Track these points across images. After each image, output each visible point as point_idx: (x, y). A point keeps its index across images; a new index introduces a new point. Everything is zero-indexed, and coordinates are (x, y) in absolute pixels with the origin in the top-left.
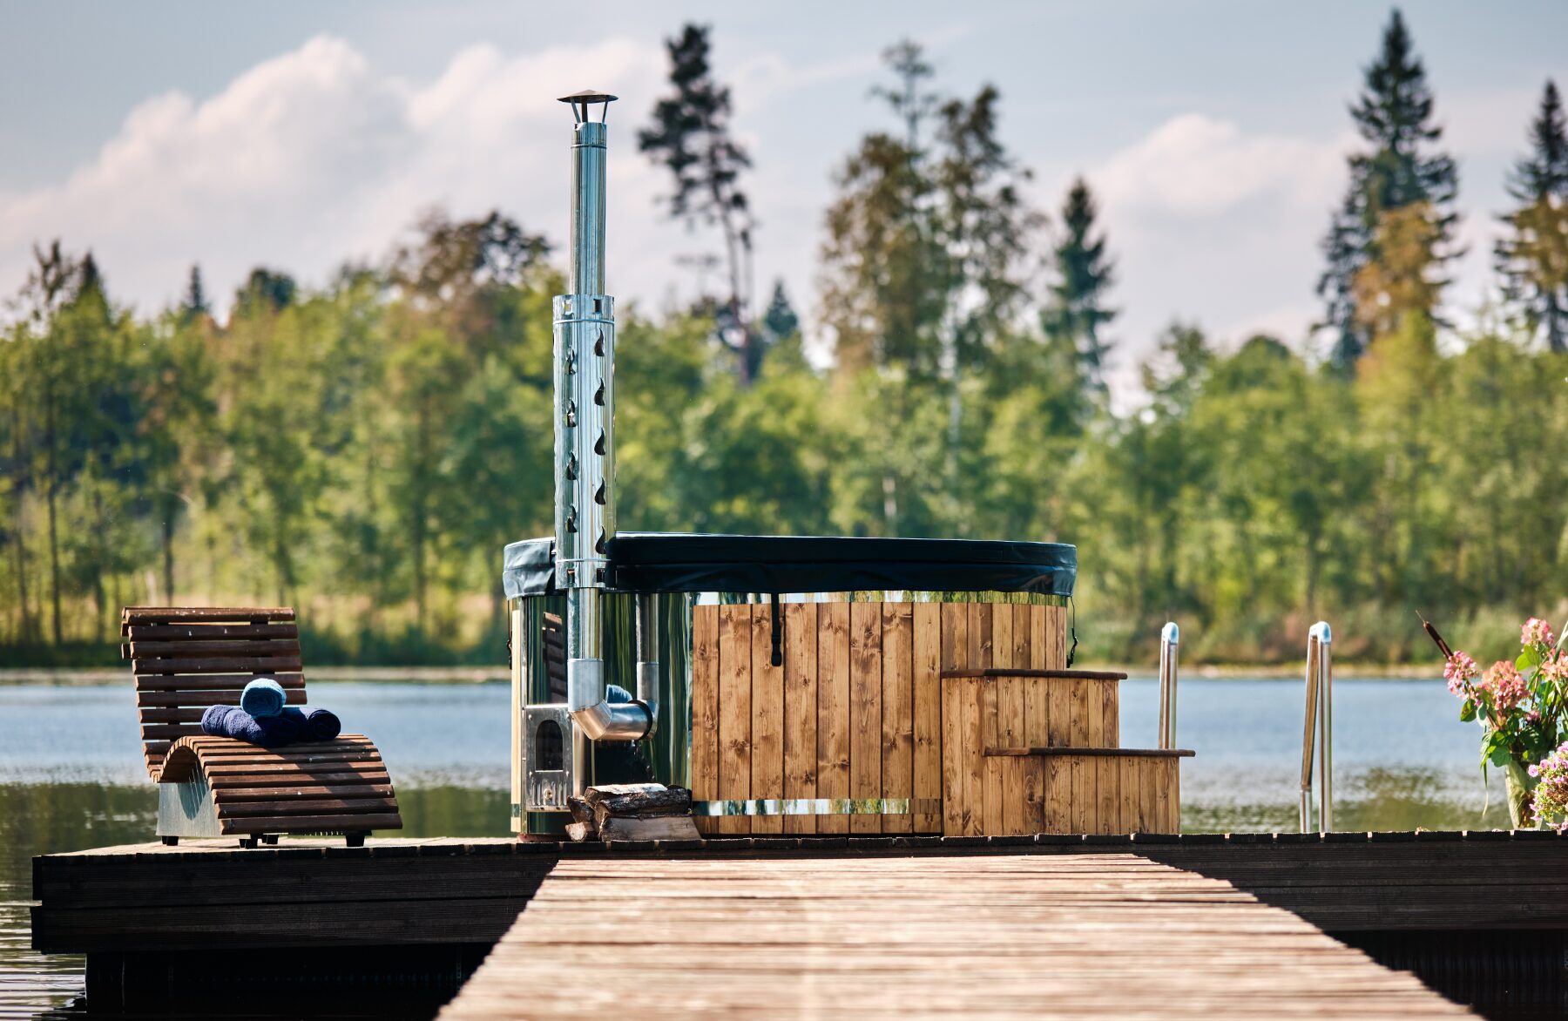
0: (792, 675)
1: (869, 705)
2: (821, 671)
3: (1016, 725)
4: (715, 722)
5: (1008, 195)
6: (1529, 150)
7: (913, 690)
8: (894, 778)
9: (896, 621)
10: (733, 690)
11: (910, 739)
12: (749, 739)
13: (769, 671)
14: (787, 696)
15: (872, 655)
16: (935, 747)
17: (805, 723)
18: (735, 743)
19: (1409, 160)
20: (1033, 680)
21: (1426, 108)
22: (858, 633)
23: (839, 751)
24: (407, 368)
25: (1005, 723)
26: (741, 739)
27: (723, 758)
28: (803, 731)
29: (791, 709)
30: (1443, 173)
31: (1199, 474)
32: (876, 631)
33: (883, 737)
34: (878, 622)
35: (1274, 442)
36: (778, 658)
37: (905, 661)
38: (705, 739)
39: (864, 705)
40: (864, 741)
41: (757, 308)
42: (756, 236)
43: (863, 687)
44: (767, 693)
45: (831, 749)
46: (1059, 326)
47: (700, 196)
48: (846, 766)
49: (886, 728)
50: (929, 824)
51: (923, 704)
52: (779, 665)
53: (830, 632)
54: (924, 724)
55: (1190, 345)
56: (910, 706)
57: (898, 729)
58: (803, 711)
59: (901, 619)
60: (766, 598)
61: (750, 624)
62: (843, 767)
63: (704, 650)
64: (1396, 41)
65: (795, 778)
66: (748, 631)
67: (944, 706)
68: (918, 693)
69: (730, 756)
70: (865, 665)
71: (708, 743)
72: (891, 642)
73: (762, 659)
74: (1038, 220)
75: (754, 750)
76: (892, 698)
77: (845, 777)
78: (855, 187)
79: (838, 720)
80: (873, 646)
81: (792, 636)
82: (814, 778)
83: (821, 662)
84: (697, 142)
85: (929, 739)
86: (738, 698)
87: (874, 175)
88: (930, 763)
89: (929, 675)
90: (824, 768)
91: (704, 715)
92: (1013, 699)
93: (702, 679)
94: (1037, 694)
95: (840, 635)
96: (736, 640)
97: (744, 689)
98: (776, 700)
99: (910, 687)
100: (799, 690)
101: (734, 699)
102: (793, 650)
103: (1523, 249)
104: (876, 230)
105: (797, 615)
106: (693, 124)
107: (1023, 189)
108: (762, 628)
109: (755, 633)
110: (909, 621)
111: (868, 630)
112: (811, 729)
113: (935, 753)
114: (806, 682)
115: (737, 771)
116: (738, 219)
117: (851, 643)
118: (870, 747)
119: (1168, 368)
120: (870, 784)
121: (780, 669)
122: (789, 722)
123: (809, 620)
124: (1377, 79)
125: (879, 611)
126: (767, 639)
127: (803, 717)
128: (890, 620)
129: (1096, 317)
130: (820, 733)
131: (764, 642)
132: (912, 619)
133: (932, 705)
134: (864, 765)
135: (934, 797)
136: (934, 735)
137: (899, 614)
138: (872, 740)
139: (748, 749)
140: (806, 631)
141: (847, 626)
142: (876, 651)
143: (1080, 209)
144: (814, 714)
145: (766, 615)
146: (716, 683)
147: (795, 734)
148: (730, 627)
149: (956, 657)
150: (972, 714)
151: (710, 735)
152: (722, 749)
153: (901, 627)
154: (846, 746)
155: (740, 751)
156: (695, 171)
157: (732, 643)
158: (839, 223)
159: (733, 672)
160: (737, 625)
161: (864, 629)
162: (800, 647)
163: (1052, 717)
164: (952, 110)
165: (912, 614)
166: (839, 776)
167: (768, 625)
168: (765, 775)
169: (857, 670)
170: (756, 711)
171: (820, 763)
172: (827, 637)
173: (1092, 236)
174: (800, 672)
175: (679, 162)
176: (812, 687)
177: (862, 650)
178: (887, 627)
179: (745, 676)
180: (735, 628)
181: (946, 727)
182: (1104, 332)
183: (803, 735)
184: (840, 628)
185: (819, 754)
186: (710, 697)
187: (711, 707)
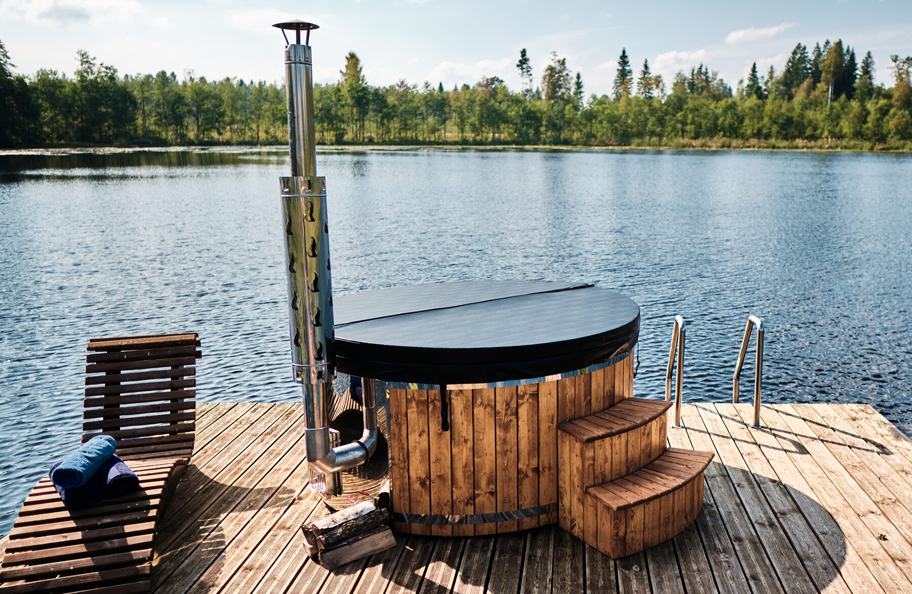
0: (456, 437)
1: (509, 453)
2: (475, 434)
3: (607, 467)
4: (406, 465)
5: (567, 75)
6: (643, 69)
7: (539, 439)
8: (525, 495)
9: (527, 397)
10: (417, 445)
11: (536, 470)
12: (429, 476)
13: (440, 434)
14: (453, 450)
15: (511, 421)
16: (554, 471)
17: (466, 466)
18: (419, 478)
19: (625, 70)
20: (617, 436)
21: (628, 62)
22: (500, 407)
23: (488, 484)
24: (480, 100)
25: (599, 468)
26: (423, 476)
27: (412, 487)
28: (464, 472)
29: (456, 458)
30: (630, 72)
31: (595, 117)
32: (513, 405)
33: (519, 471)
34: (515, 399)
35: (606, 113)
36: (446, 425)
37: (533, 421)
38: (400, 474)
39: (505, 453)
40: (506, 476)
41: (534, 90)
42: (533, 80)
43: (505, 441)
44: (439, 448)
45: (483, 483)
46: (576, 94)
47: (525, 74)
48: (493, 493)
49: (520, 466)
50: (550, 519)
51: (545, 445)
52: (447, 430)
53: (482, 408)
54: (546, 458)
55: (594, 97)
56: (536, 449)
57: (528, 465)
58: (464, 460)
59: (530, 394)
60: (438, 387)
61: (426, 403)
62: (491, 493)
63: (398, 418)
64: (624, 52)
65: (459, 502)
66: (426, 408)
67: (559, 447)
68: (542, 440)
69: (416, 486)
70: (506, 427)
71: (402, 477)
72: (523, 411)
73: (435, 426)
74: (572, 78)
75: (432, 484)
76: (524, 445)
77: (493, 500)
78: (547, 73)
79: (487, 463)
80: (510, 415)
81: (456, 412)
82: (472, 502)
83: (475, 428)
84: (525, 66)
85: (550, 467)
86: (420, 450)
87: (549, 72)
88: (551, 481)
89: (549, 427)
90: (479, 495)
91: (399, 459)
92: (605, 452)
93: (397, 436)
94: (620, 444)
95: (488, 409)
96: (418, 413)
97: (425, 444)
98: (446, 453)
99: (536, 437)
100: (461, 447)
101: (418, 451)
102: (456, 420)
103: (641, 83)
104: (550, 80)
105: (459, 397)
106: (524, 63)
107: (570, 74)
108: (435, 406)
109: (430, 409)
110: (536, 396)
111: (508, 404)
112: (470, 471)
113: (553, 475)
114: (466, 441)
115: (421, 496)
116: (531, 77)
117: (496, 413)
118: (510, 479)
119: (591, 100)
120: (510, 502)
121: (448, 433)
122: (455, 466)
123: (467, 401)
124: (621, 58)
125: (515, 391)
126: (438, 413)
127: (464, 463)
128: (523, 396)
129: (581, 92)
130: (476, 473)
131: (436, 415)
132: (538, 394)
133: (551, 446)
134: (506, 490)
135: (553, 502)
136: (553, 463)
137: (528, 392)
138: (511, 475)
139: (428, 483)
140: (465, 408)
141: (493, 403)
142: (513, 418)
143: (578, 77)
144: (472, 461)
145: (437, 397)
146: (406, 439)
147: (459, 474)
148: (414, 404)
149: (567, 411)
150: (577, 462)
151: (403, 472)
152: (411, 482)
153: (530, 400)
154: (492, 480)
155: (423, 484)
156: (524, 70)
157: (415, 415)
158: (544, 78)
159: (417, 433)
160: (419, 403)
161: (505, 404)
162: (461, 418)
163: (629, 454)
164: (559, 61)
165: (538, 391)
166: (489, 499)
167: (439, 404)
168: (439, 499)
169: (500, 431)
170: (433, 459)
171: (477, 492)
172: (479, 411)
173: (580, 81)
174: (461, 434)
175: (522, 69)
176: (470, 444)
177: (503, 418)
178: (520, 401)
179: (425, 437)
180: (417, 405)
181: (560, 461)
182: (582, 95)
183: (464, 475)
184: (488, 405)
185: (475, 485)
186: (402, 449)
187: (403, 455)
